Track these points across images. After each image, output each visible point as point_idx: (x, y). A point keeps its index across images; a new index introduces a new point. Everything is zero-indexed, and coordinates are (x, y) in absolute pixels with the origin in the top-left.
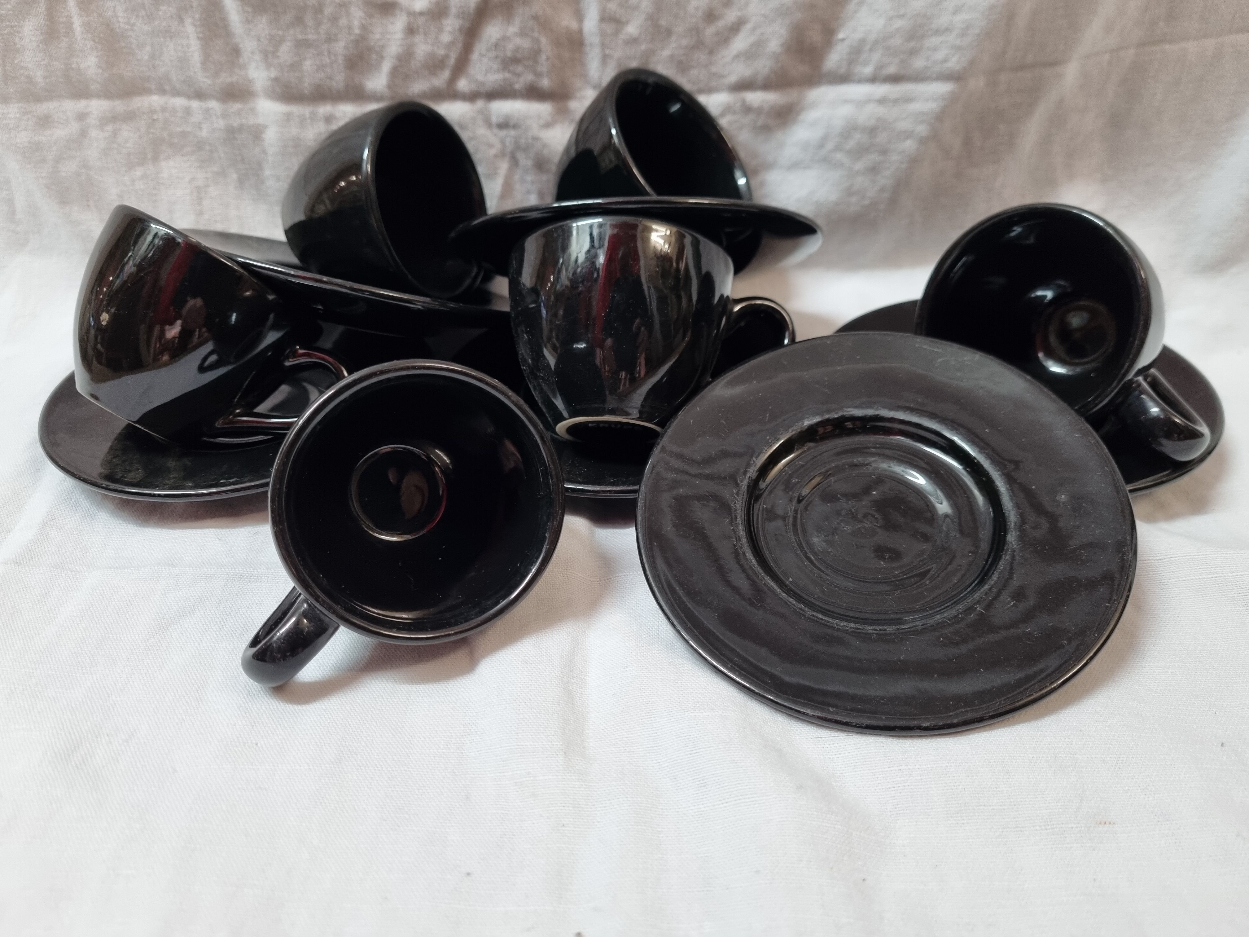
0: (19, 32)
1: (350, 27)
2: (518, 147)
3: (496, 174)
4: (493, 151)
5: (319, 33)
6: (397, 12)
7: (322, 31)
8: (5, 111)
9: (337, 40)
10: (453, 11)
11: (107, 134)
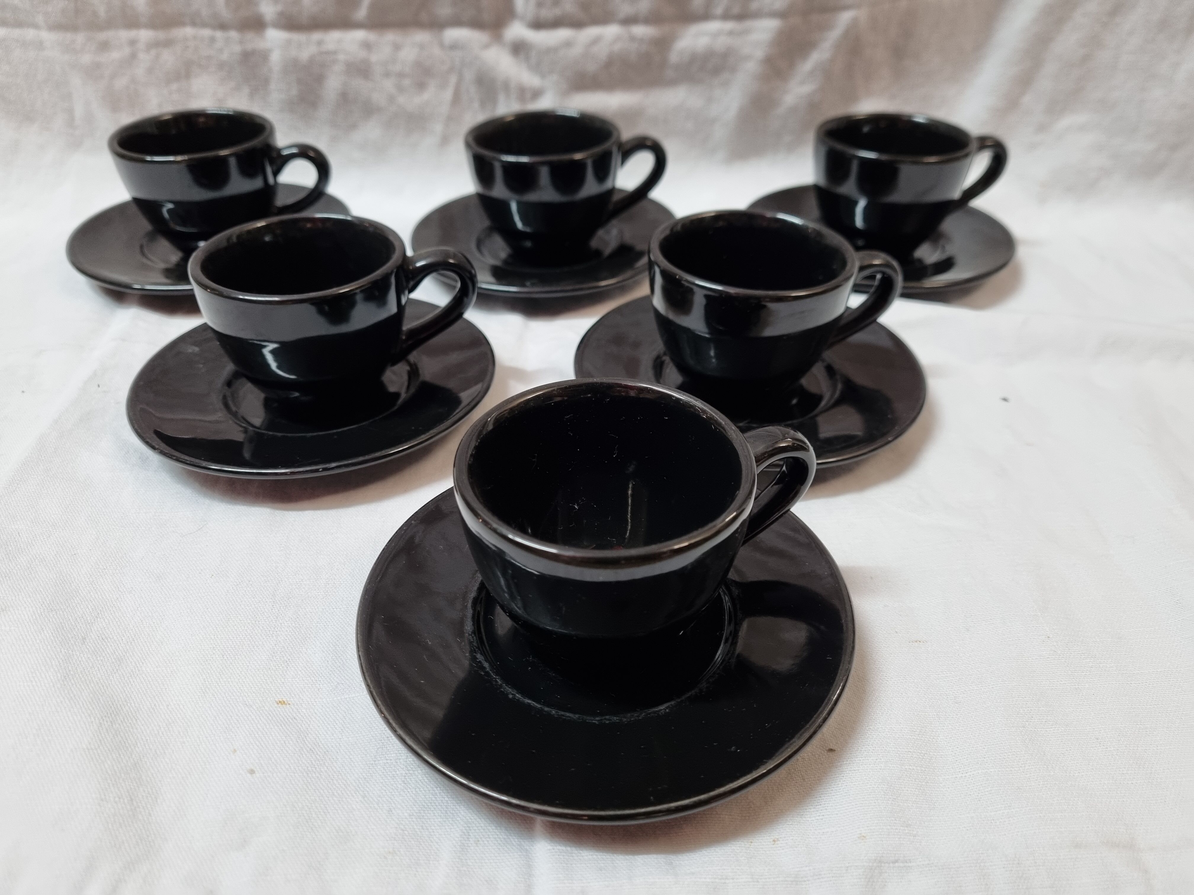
2: (464, 64)
3: (447, 85)
4: (446, 68)
8: (74, 38)
11: (152, 57)
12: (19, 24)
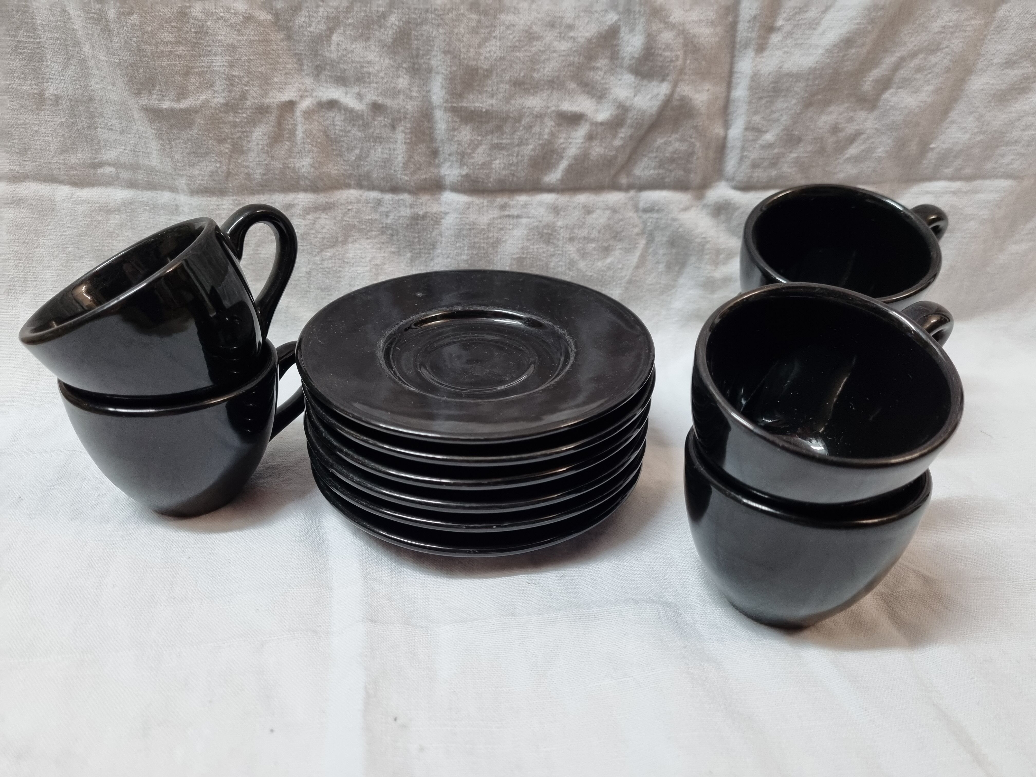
0: (247, 137)
1: (540, 134)
2: (657, 227)
3: (635, 248)
4: (636, 230)
5: (513, 138)
6: (583, 122)
7: (515, 137)
8: (220, 203)
9: (527, 144)
10: (629, 121)
11: (308, 222)
12: (151, 186)
